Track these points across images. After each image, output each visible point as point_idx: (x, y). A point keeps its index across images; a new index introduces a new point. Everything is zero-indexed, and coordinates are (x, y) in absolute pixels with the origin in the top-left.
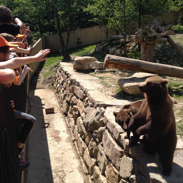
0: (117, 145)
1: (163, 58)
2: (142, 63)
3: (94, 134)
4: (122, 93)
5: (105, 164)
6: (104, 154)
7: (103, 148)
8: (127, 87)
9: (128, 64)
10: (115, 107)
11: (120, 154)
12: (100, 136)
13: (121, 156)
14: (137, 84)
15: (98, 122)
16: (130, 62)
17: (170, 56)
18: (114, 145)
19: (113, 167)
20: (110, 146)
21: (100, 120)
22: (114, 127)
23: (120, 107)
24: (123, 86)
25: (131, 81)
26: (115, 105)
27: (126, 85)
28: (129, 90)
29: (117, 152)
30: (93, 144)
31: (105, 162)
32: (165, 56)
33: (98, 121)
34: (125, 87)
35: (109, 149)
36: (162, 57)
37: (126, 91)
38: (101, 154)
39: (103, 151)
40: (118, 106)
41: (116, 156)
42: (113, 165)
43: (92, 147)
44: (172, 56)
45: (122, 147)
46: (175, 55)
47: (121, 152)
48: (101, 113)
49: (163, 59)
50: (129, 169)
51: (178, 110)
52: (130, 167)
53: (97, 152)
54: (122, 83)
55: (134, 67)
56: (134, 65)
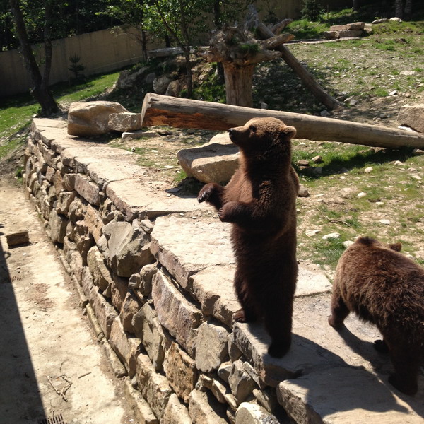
0: (187, 301)
1: (276, 97)
2: (230, 109)
3: (130, 283)
4: (190, 183)
5: (161, 347)
6: (157, 325)
7: (154, 312)
8: (200, 168)
9: (198, 114)
10: (176, 215)
11: (194, 321)
12: (146, 286)
13: (197, 325)
14: (222, 160)
16: (202, 109)
17: (290, 92)
18: (180, 302)
19: (181, 351)
20: (169, 306)
21: (143, 249)
22: (177, 260)
23: (188, 214)
24: (190, 166)
25: (208, 153)
26: (175, 212)
27: (197, 163)
28: (204, 175)
29: (186, 317)
30: (131, 306)
31: (161, 343)
32: (279, 92)
33: (138, 251)
34: (195, 168)
35: (168, 311)
36: (272, 94)
37: (198, 177)
38: (152, 327)
39: (155, 320)
40: (181, 214)
41: (185, 326)
42: (180, 346)
43: (129, 313)
44: (294, 92)
45: (198, 305)
46: (301, 88)
47: (196, 315)
48: (144, 233)
49: (275, 99)
50: (216, 350)
51: (313, 210)
52: (218, 345)
53: (143, 323)
54: (187, 158)
55: (213, 119)
56: (212, 117)
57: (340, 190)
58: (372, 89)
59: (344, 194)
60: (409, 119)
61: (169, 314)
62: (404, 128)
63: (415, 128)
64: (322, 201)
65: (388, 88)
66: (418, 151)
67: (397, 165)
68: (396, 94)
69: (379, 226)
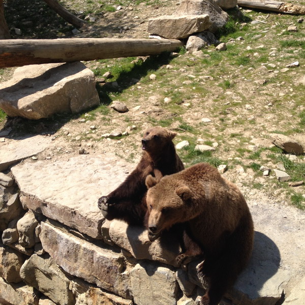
0: (100, 249)
3: (4, 240)
5: (70, 291)
6: (56, 273)
7: (48, 261)
8: (28, 107)
9: (5, 53)
10: (29, 160)
11: (120, 266)
12: (30, 240)
13: (123, 269)
14: (45, 94)
15: (5, 210)
16: (8, 48)
17: (36, 16)
18: (93, 252)
19: (108, 295)
20: (76, 256)
21: (9, 203)
22: (75, 213)
24: (17, 107)
26: (27, 158)
27: (24, 102)
28: (35, 113)
29: (109, 265)
30: (9, 259)
31: (68, 288)
33: (3, 208)
34: (23, 108)
35: (76, 261)
38: (49, 276)
39: (51, 268)
40: (34, 158)
41: (108, 272)
42: (103, 290)
45: (116, 248)
47: (120, 260)
48: (4, 188)
50: (166, 290)
51: (146, 123)
52: (168, 285)
53: (34, 273)
54: (11, 100)
55: (20, 56)
56: (20, 54)
57: (147, 99)
58: (101, 7)
59: (154, 102)
60: (157, 29)
61: (78, 263)
62: (154, 37)
63: (163, 36)
64: (144, 113)
65: (113, 5)
66: (174, 54)
67: (168, 69)
68: (121, 9)
69: (205, 125)
